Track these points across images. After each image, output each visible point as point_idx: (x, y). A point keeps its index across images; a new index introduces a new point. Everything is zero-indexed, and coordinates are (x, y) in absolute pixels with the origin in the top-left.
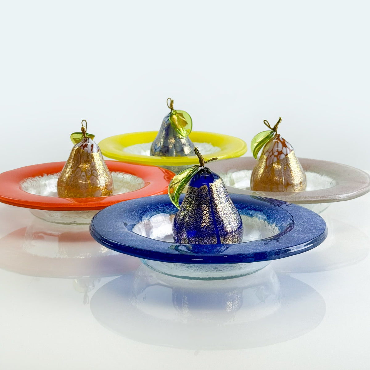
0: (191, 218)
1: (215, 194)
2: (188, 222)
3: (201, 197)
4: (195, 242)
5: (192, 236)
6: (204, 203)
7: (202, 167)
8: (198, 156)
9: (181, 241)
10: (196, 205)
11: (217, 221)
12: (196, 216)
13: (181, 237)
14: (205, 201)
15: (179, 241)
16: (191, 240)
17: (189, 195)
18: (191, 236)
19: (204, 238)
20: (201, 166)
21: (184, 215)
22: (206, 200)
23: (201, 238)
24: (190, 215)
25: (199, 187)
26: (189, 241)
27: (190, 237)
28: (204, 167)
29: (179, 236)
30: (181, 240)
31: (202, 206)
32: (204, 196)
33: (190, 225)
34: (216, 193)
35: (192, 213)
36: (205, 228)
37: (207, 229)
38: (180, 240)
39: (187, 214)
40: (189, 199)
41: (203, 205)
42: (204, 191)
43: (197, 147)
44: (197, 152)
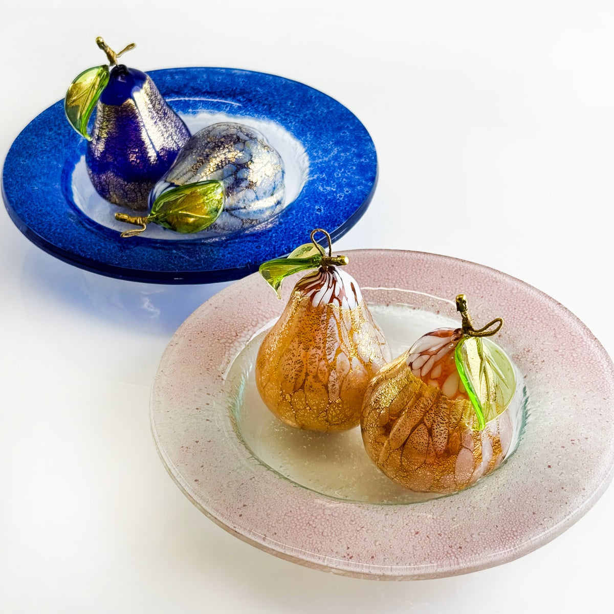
7: (114, 66)
8: (106, 51)
19: (147, 185)
20: (111, 65)
25: (119, 104)
28: (116, 64)
31: (132, 135)
43: (101, 38)
44: (101, 45)
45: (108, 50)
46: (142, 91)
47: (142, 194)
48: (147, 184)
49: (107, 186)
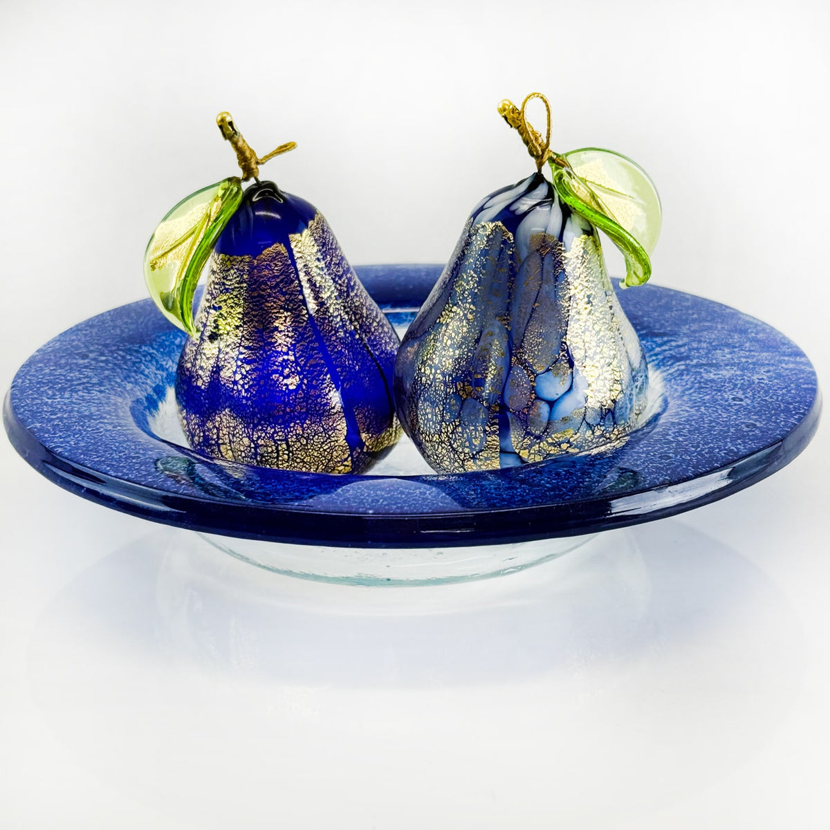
0: (245, 365)
1: (315, 269)
2: (238, 377)
3: (271, 288)
4: (275, 441)
5: (262, 425)
6: (282, 308)
7: (252, 181)
8: (235, 144)
9: (219, 445)
10: (255, 316)
11: (336, 359)
12: (261, 355)
13: (218, 429)
14: (286, 300)
15: (214, 445)
16: (259, 437)
17: (224, 284)
18: (255, 426)
19: (302, 426)
20: (246, 179)
21: (218, 357)
22: (287, 296)
23: (292, 425)
24: (241, 353)
25: (256, 252)
26: (253, 441)
27: (253, 429)
28: (256, 179)
29: (209, 430)
30: (221, 441)
31: (277, 318)
32: (281, 281)
33: (246, 387)
34: (317, 266)
35: (246, 348)
36: (303, 390)
37: (308, 392)
38: (217, 442)
39: (227, 353)
40: (225, 301)
41: (279, 312)
42: (276, 265)
43: (228, 113)
44: (228, 130)
45: (240, 144)
46: (306, 232)
47: (288, 446)
48: (303, 424)
49: (215, 431)
